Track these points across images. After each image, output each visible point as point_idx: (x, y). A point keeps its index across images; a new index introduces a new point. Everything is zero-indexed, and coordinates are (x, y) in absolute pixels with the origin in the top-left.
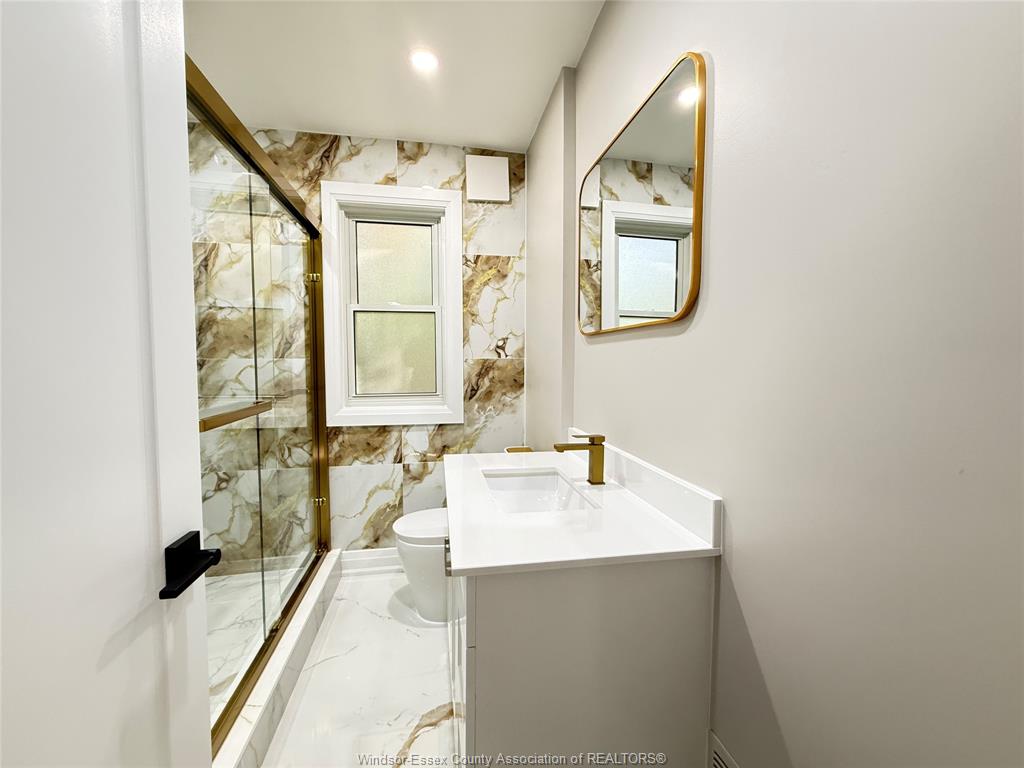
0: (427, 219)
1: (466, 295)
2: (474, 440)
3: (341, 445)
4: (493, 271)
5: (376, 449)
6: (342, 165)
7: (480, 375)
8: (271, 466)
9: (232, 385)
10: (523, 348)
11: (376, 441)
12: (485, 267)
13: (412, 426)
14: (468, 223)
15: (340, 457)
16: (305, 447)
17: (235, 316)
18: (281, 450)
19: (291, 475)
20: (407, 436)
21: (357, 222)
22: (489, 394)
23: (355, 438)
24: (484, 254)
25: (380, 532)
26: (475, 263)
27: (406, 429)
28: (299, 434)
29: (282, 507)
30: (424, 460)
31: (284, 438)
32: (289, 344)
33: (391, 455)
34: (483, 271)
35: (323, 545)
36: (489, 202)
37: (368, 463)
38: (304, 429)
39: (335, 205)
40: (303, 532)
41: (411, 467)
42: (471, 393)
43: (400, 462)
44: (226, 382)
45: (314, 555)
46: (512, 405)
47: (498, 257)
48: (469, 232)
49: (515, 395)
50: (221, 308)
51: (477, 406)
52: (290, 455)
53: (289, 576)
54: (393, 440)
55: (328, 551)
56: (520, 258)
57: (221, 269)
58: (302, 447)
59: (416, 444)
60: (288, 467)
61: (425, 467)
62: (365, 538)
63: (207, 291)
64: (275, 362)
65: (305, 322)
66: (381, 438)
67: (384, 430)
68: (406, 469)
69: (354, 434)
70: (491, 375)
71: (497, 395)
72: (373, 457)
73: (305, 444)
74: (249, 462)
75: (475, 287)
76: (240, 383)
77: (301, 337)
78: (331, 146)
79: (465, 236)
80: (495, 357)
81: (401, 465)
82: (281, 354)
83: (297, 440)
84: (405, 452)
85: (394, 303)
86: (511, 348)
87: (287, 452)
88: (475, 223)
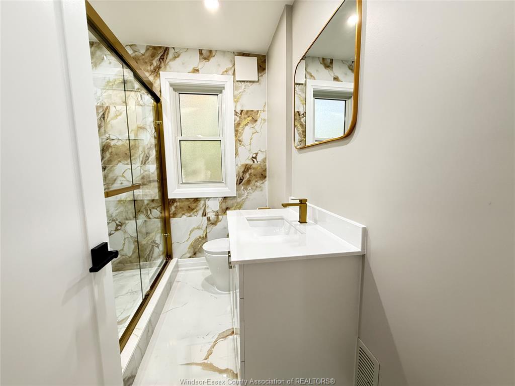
0: (216, 91)
1: (236, 131)
2: (242, 205)
3: (176, 207)
4: (250, 118)
5: (193, 209)
6: (170, 63)
7: (244, 172)
8: (142, 218)
9: (121, 178)
10: (266, 158)
11: (193, 205)
12: (246, 116)
13: (211, 198)
14: (236, 93)
15: (176, 213)
16: (158, 209)
17: (120, 143)
18: (146, 210)
19: (152, 223)
20: (209, 203)
21: (179, 93)
22: (249, 182)
23: (182, 204)
24: (245, 109)
25: (196, 250)
26: (241, 114)
27: (208, 199)
28: (155, 202)
29: (148, 238)
30: (217, 215)
31: (148, 204)
32: (147, 157)
33: (201, 212)
34: (245, 118)
35: (169, 256)
36: (247, 82)
37: (189, 216)
38: (157, 200)
39: (168, 85)
40: (159, 250)
41: (211, 218)
42: (240, 181)
43: (205, 216)
44: (117, 177)
45: (165, 261)
46: (260, 187)
47: (252, 111)
48: (238, 97)
49: (262, 182)
50: (113, 139)
51: (243, 187)
52: (151, 213)
53: (153, 271)
54: (201, 205)
55: (171, 259)
56: (264, 111)
57: (112, 119)
58: (156, 209)
59: (213, 206)
60: (150, 219)
61: (218, 218)
62: (189, 253)
63: (105, 131)
64: (141, 167)
65: (155, 146)
66: (195, 204)
67: (197, 200)
68: (208, 219)
69: (183, 202)
70: (250, 172)
71: (253, 182)
72: (192, 213)
73: (158, 207)
74: (131, 216)
75: (240, 126)
76: (124, 177)
77: (153, 154)
78: (164, 53)
79: (235, 100)
80: (252, 163)
81: (206, 217)
82: (144, 162)
83: (154, 206)
84: (208, 211)
85: (200, 136)
86: (260, 158)
87: (149, 211)
88: (240, 93)
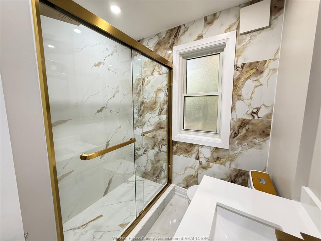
1: (235, 86)
2: (234, 158)
3: (177, 147)
4: (254, 71)
5: (189, 152)
7: (240, 127)
11: (189, 149)
12: (248, 69)
13: (204, 146)
15: (176, 152)
16: (166, 146)
17: (148, 101)
18: (159, 145)
19: (162, 154)
20: (201, 149)
21: (187, 60)
22: (245, 137)
23: (182, 146)
24: (248, 61)
25: (188, 184)
26: (242, 68)
27: (201, 146)
28: (164, 141)
30: (208, 161)
31: (160, 141)
32: (162, 110)
33: (194, 155)
34: (247, 72)
35: (170, 181)
37: (186, 156)
39: (178, 55)
41: (202, 163)
42: (234, 135)
43: (198, 159)
44: (146, 121)
46: (260, 145)
47: (257, 62)
48: (240, 51)
49: (262, 140)
50: (145, 98)
51: (237, 142)
54: (195, 150)
55: (171, 184)
56: (274, 59)
57: (146, 86)
59: (206, 153)
60: (161, 151)
61: (208, 164)
62: (183, 183)
63: (142, 93)
64: (158, 116)
65: (167, 102)
66: (191, 148)
67: (192, 145)
68: (200, 163)
69: (181, 144)
70: (247, 127)
71: (250, 138)
72: (187, 155)
74: (150, 147)
75: (241, 81)
76: (149, 122)
77: (166, 107)
78: (177, 31)
79: (237, 54)
80: (251, 118)
81: (198, 161)
83: (163, 143)
84: (200, 156)
86: (262, 113)
88: (244, 45)
